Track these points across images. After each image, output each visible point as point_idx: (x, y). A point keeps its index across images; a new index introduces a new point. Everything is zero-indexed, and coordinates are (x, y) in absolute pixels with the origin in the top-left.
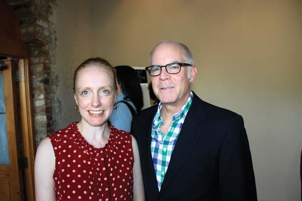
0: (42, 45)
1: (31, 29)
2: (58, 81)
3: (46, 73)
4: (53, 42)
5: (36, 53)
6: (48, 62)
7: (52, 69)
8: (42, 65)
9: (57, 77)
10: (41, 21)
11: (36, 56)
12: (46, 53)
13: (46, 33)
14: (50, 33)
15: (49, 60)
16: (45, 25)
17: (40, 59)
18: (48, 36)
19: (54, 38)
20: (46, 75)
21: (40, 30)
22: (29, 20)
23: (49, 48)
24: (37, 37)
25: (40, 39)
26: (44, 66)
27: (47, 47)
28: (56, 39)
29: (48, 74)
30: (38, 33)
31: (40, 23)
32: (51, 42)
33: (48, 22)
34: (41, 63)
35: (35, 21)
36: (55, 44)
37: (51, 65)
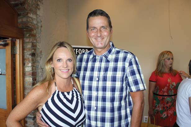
0: (31, 30)
1: (24, 20)
2: (42, 55)
3: (33, 49)
4: (40, 28)
5: (28, 35)
6: (35, 41)
7: (38, 46)
8: (31, 43)
9: (41, 52)
10: (31, 14)
11: (27, 38)
12: (34, 36)
13: (35, 22)
14: (38, 22)
15: (36, 40)
16: (34, 17)
17: (30, 40)
18: (36, 24)
19: (40, 26)
20: (33, 50)
21: (30, 20)
22: (23, 13)
23: (36, 32)
24: (28, 25)
25: (30, 26)
26: (32, 44)
27: (35, 32)
28: (41, 27)
29: (35, 50)
30: (29, 22)
31: (31, 15)
32: (38, 28)
33: (37, 14)
34: (30, 42)
35: (27, 14)
36: (40, 30)
37: (37, 44)
